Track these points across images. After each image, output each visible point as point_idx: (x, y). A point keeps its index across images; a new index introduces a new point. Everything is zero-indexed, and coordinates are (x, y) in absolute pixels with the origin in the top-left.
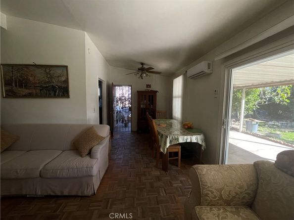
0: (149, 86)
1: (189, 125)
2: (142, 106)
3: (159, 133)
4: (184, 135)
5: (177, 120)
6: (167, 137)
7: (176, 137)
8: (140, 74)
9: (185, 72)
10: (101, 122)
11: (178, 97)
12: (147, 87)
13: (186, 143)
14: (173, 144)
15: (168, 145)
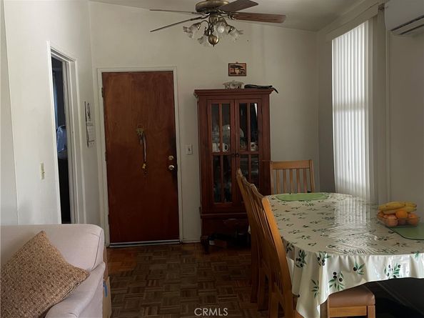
0: (237, 69)
1: (401, 214)
2: (215, 148)
3: (289, 248)
4: (385, 252)
5: (355, 195)
6: (319, 261)
7: (356, 260)
8: (205, 25)
9: (375, 11)
10: (66, 218)
11: (354, 106)
12: (231, 74)
13: (396, 282)
14: (343, 286)
15: (326, 291)
